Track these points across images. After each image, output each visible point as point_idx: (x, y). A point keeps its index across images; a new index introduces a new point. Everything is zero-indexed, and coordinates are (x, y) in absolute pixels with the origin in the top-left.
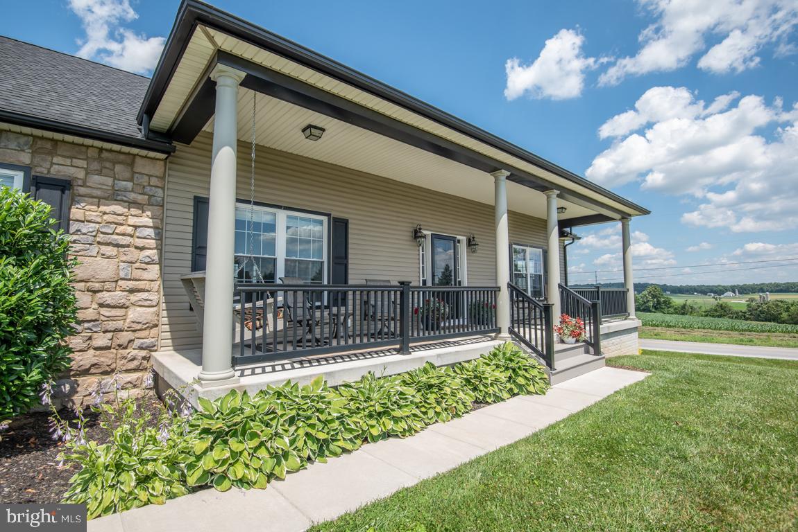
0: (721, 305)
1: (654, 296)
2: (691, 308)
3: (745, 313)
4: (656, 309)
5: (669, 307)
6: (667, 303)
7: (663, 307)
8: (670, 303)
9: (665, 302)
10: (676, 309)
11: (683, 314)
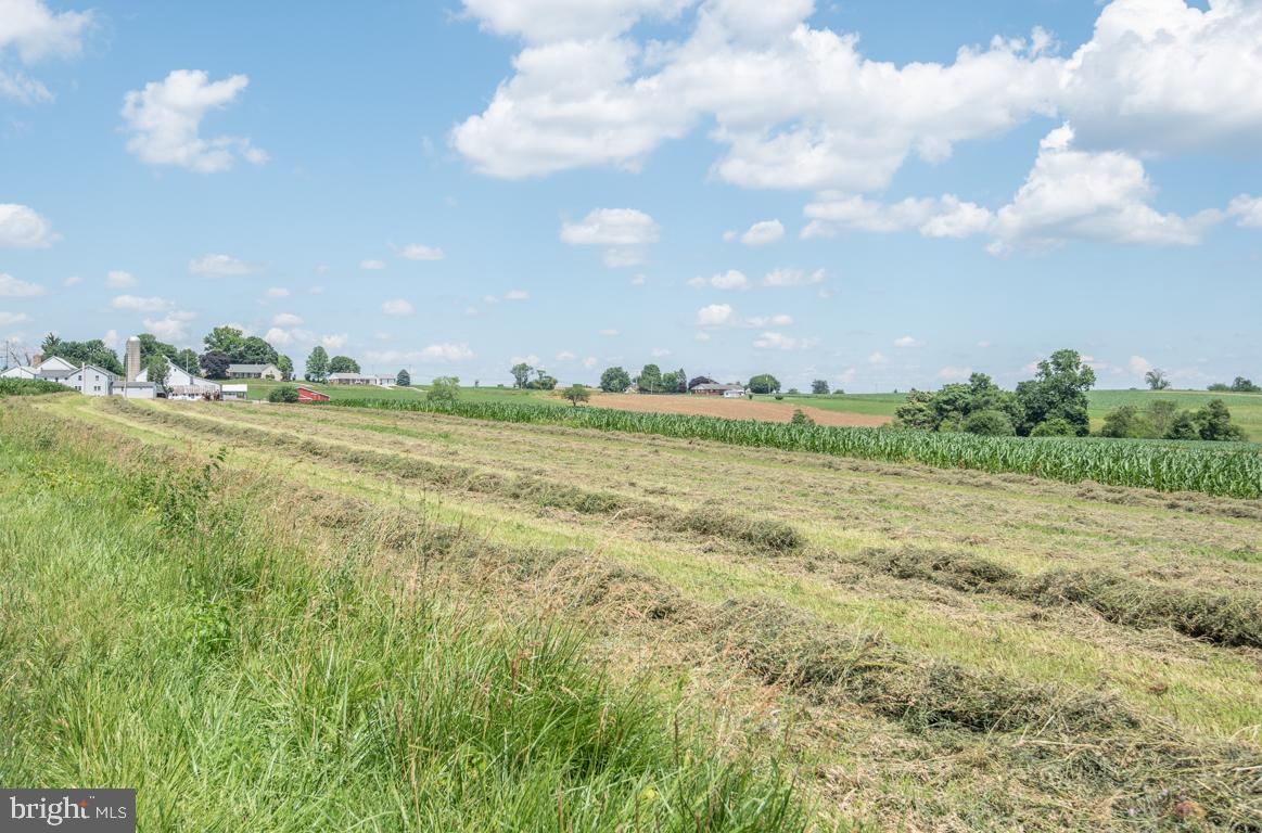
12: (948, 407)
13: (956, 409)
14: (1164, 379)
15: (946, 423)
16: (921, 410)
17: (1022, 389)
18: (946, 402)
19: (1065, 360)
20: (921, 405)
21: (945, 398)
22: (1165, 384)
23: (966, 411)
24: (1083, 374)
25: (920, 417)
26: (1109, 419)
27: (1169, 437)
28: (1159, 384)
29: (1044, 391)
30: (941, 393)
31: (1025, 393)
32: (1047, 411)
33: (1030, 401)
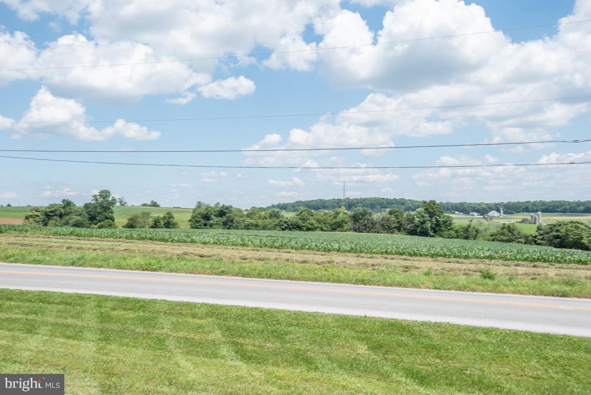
0: (509, 227)
1: (431, 215)
2: (477, 231)
3: (535, 237)
4: (435, 232)
5: (449, 229)
6: (448, 224)
7: (443, 229)
8: (451, 224)
9: (445, 222)
10: (456, 232)
11: (466, 238)
12: (52, 214)
13: (56, 215)
14: (125, 201)
15: (51, 222)
16: (38, 216)
17: (87, 206)
18: (51, 212)
19: (105, 194)
20: (38, 214)
21: (50, 210)
22: (125, 203)
23: (61, 216)
24: (113, 200)
25: (37, 219)
26: (129, 220)
27: (152, 227)
28: (123, 203)
29: (95, 207)
30: (49, 207)
31: (88, 208)
32: (97, 216)
33: (90, 212)
